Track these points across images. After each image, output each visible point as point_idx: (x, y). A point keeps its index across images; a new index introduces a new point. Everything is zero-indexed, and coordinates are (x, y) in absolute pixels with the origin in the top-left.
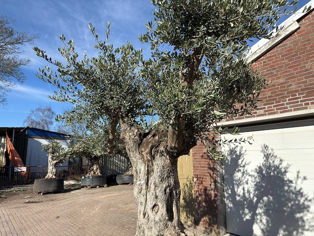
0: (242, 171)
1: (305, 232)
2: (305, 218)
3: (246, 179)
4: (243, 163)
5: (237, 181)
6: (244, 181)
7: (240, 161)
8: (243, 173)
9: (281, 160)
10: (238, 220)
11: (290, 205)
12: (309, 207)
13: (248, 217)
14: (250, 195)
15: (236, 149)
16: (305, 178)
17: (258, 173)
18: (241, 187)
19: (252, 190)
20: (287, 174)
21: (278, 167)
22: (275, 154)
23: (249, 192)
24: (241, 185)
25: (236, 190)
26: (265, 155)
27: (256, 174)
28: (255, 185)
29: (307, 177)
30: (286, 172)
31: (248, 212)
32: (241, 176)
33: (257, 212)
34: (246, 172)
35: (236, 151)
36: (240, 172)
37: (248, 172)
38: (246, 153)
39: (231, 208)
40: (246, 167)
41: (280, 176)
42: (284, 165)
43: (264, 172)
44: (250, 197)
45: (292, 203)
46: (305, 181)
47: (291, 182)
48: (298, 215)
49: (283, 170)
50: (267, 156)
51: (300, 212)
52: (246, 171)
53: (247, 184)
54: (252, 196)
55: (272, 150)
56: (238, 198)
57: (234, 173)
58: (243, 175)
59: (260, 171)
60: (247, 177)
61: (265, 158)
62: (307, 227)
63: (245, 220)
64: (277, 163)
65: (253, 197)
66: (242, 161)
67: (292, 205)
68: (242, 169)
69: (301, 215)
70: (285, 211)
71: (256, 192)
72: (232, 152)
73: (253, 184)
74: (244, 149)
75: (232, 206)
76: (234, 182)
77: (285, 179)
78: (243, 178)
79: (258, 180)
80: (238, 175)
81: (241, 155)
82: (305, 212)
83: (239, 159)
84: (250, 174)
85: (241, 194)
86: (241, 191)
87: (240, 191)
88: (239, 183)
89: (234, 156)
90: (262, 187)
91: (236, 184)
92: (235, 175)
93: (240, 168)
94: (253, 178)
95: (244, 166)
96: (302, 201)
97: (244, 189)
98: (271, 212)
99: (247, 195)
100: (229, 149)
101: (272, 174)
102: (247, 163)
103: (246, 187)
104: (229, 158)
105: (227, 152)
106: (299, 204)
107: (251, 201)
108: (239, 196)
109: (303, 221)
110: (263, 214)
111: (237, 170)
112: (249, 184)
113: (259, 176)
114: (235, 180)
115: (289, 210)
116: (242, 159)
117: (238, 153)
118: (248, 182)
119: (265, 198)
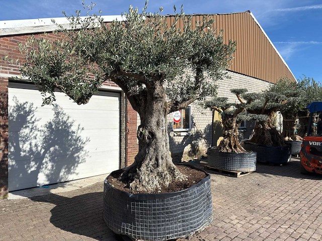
0: (31, 127)
1: (79, 165)
2: (80, 156)
3: (34, 135)
4: (33, 120)
5: (23, 137)
6: (32, 136)
7: (29, 118)
8: (32, 128)
9: (68, 117)
10: (21, 175)
11: (71, 149)
12: (83, 147)
13: (33, 169)
14: (37, 148)
15: (25, 106)
16: (83, 129)
17: (47, 128)
18: (27, 143)
19: (40, 144)
20: (72, 127)
21: (65, 122)
22: (64, 112)
23: (36, 145)
24: (27, 141)
25: (21, 146)
26: (56, 113)
27: (45, 129)
28: (44, 139)
29: (85, 128)
30: (71, 125)
31: (34, 164)
32: (29, 132)
33: (44, 161)
34: (34, 128)
35: (25, 108)
36: (28, 129)
37: (37, 127)
38: (37, 110)
39: (13, 166)
40: (35, 124)
41: (66, 130)
42: (70, 120)
43: (53, 127)
44: (37, 150)
45: (73, 147)
46: (83, 131)
47: (74, 132)
48: (76, 155)
49: (69, 124)
50: (58, 114)
51: (77, 153)
52: (36, 127)
53: (36, 138)
54: (39, 148)
55: (62, 109)
56: (23, 154)
57: (20, 129)
58: (31, 131)
59: (49, 126)
60: (36, 132)
61: (55, 115)
62: (80, 162)
63: (29, 172)
64: (65, 119)
65: (41, 150)
66: (32, 118)
67: (73, 149)
68: (30, 126)
69: (78, 154)
70: (68, 154)
71: (44, 145)
72: (20, 108)
73: (42, 138)
74: (34, 106)
75: (14, 163)
76: (20, 139)
77: (70, 131)
78: (31, 134)
79: (47, 134)
80: (25, 131)
81: (30, 111)
82: (81, 152)
83: (29, 115)
84: (39, 129)
85: (28, 149)
86: (27, 147)
88: (26, 139)
89: (22, 113)
90: (50, 139)
91: (22, 140)
92: (21, 131)
93: (28, 125)
94: (42, 133)
95: (33, 122)
96: (79, 145)
97: (30, 144)
98: (56, 158)
99: (34, 149)
100: (15, 105)
101: (60, 128)
102: (37, 119)
103: (34, 142)
104: (15, 115)
105: (12, 108)
106: (77, 147)
107: (39, 153)
108: (25, 151)
109: (79, 158)
110: (49, 162)
111: (24, 126)
112: (38, 139)
113: (48, 131)
114: (21, 137)
115: (70, 153)
116: (32, 116)
117: (27, 109)
118: (37, 137)
119: (52, 149)
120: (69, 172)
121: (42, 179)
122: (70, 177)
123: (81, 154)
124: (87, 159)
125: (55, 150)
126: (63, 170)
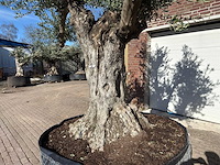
2: (207, 97)
3: (167, 72)
5: (160, 73)
8: (166, 67)
9: (196, 57)
11: (198, 88)
12: (211, 89)
14: (169, 82)
16: (213, 70)
17: (177, 67)
19: (171, 80)
20: (199, 67)
23: (168, 80)
24: (162, 76)
26: (184, 53)
27: (175, 68)
28: (174, 76)
30: (199, 65)
31: (166, 94)
32: (163, 70)
33: (173, 94)
36: (163, 67)
38: (170, 52)
41: (194, 69)
42: (198, 60)
43: (182, 66)
44: (168, 84)
45: (200, 87)
47: (202, 72)
48: (203, 95)
52: (169, 66)
55: (190, 49)
56: (159, 85)
57: (158, 67)
58: (165, 69)
59: (179, 65)
61: (184, 56)
62: (207, 104)
63: (163, 99)
64: (193, 59)
65: (171, 84)
68: (165, 64)
69: (205, 95)
70: (194, 93)
71: (174, 81)
72: (159, 51)
73: (172, 75)
74: (168, 49)
78: (165, 71)
79: (176, 72)
81: (165, 53)
82: (208, 93)
83: (164, 57)
84: (171, 68)
87: (161, 80)
89: (160, 55)
90: (179, 76)
91: (159, 75)
94: (173, 71)
95: (167, 62)
96: (207, 86)
97: (164, 79)
98: (183, 94)
102: (169, 60)
106: (205, 88)
107: (169, 87)
109: (206, 99)
110: (177, 96)
111: (161, 65)
112: (169, 75)
113: (178, 69)
114: (158, 73)
115: (196, 92)
119: (180, 85)
120: (194, 110)
121: (171, 108)
122: (195, 115)
123: (209, 96)
124: (216, 103)
125: (183, 87)
126: (189, 107)
